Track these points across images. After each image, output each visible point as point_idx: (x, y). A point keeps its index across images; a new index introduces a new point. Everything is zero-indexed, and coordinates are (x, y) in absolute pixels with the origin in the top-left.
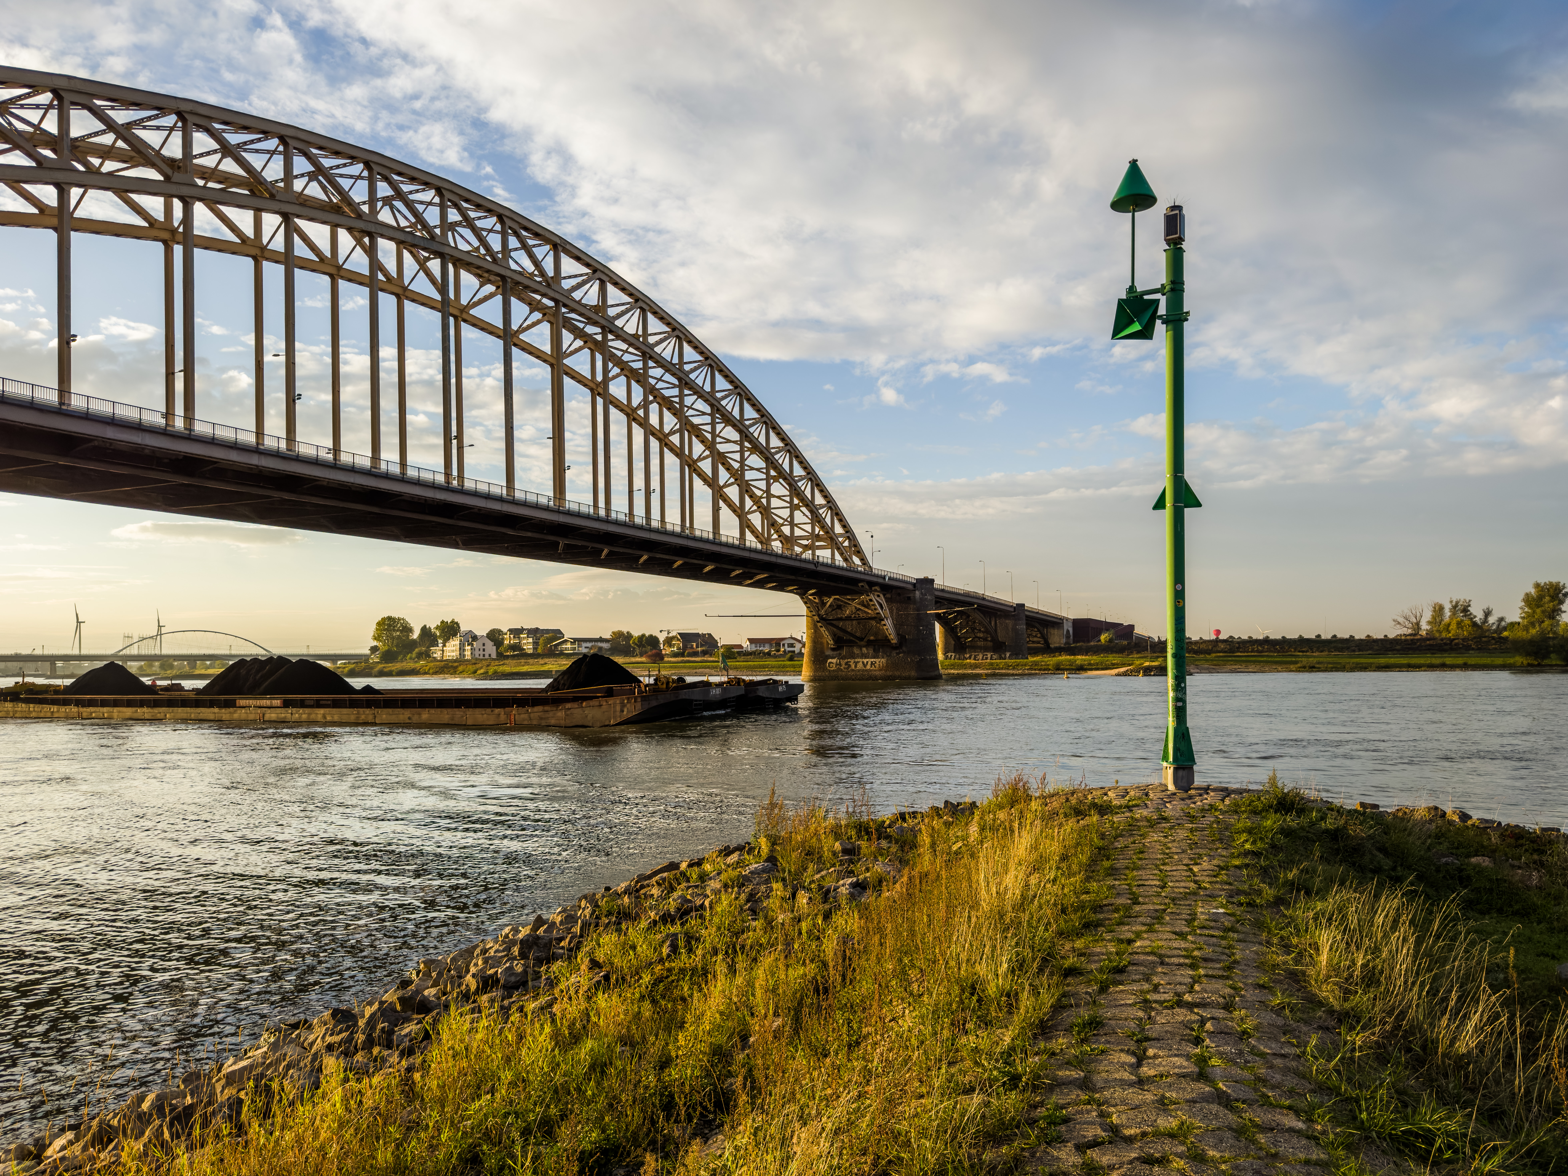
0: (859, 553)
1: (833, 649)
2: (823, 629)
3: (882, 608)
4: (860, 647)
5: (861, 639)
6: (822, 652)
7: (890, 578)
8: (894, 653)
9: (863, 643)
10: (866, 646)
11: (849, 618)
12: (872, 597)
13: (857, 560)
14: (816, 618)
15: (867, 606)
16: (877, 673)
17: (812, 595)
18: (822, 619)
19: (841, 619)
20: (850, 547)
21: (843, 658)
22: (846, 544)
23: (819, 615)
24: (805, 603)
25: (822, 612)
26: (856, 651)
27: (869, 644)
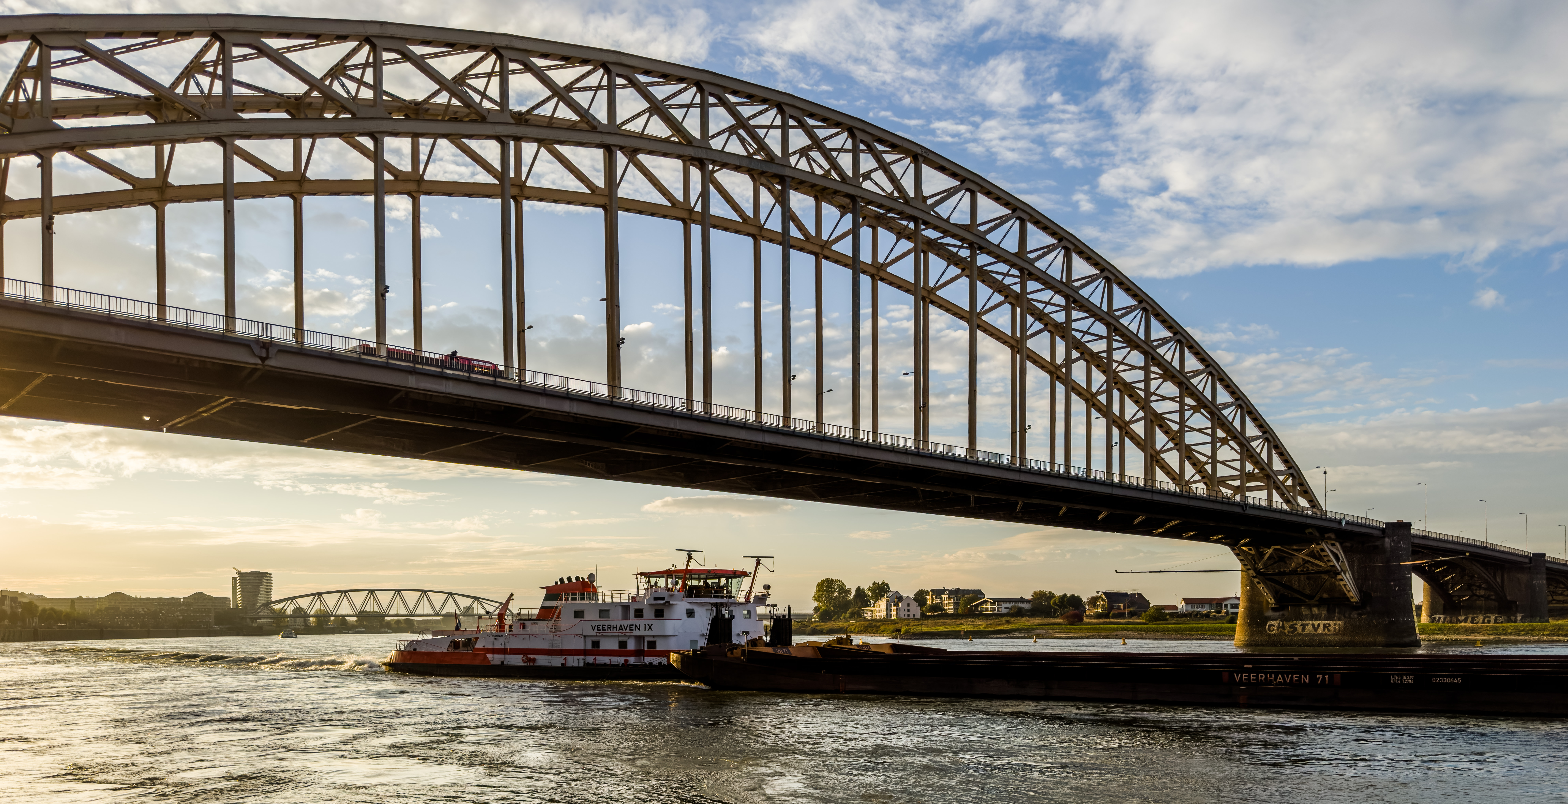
0: (1306, 492)
1: (1274, 610)
2: (1261, 586)
3: (1337, 559)
4: (1310, 607)
5: (1311, 597)
6: (1260, 613)
7: (1348, 523)
8: (1355, 615)
9: (1312, 602)
10: (1318, 606)
11: (1294, 572)
12: (1324, 546)
13: (1303, 502)
14: (1252, 572)
15: (1320, 558)
16: (1331, 638)
17: (1245, 545)
18: (1258, 573)
19: (1284, 574)
20: (1294, 486)
21: (1288, 620)
22: (1289, 482)
23: (1255, 570)
24: (1237, 555)
25: (1260, 566)
26: (1304, 611)
27: (1321, 603)
